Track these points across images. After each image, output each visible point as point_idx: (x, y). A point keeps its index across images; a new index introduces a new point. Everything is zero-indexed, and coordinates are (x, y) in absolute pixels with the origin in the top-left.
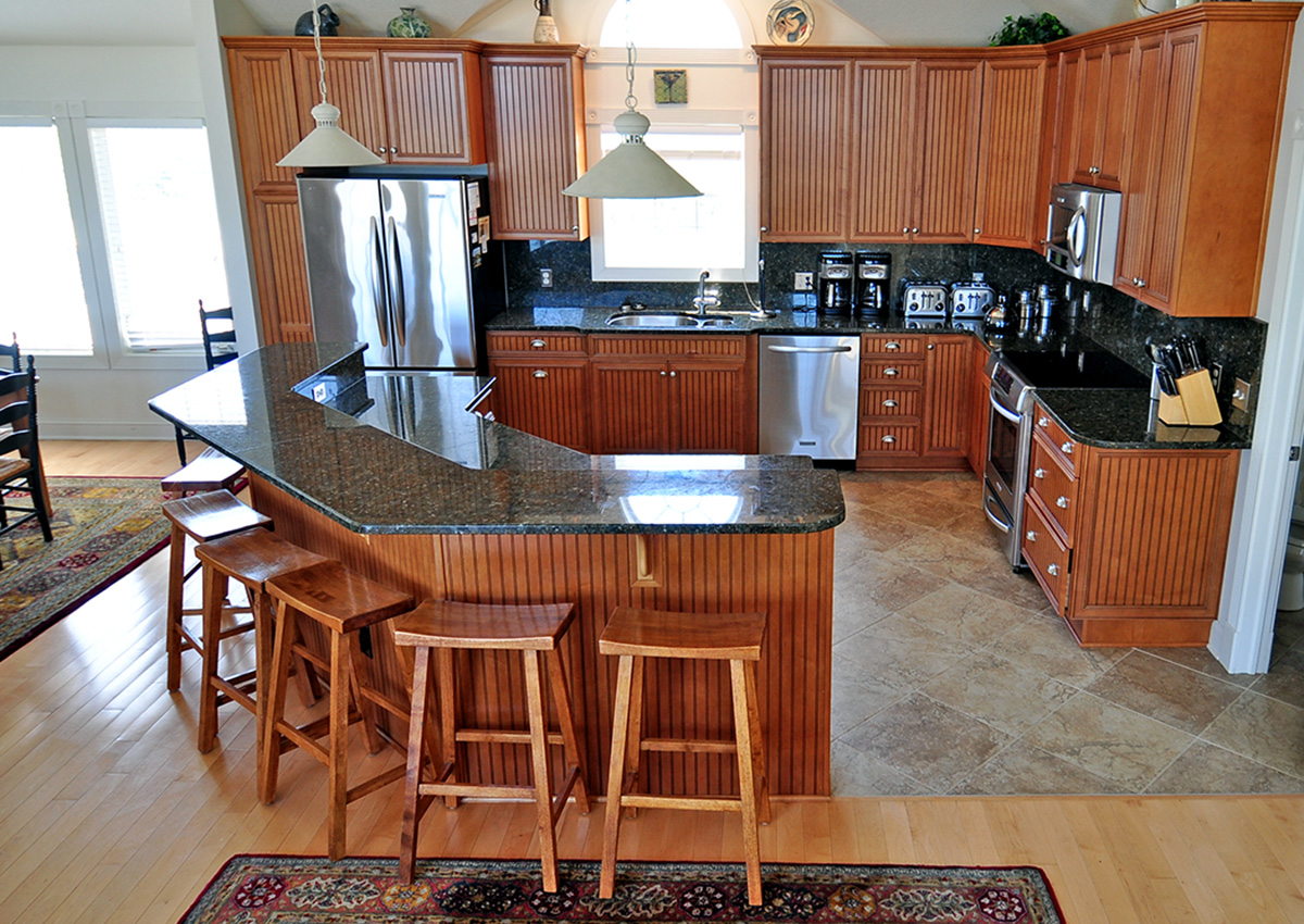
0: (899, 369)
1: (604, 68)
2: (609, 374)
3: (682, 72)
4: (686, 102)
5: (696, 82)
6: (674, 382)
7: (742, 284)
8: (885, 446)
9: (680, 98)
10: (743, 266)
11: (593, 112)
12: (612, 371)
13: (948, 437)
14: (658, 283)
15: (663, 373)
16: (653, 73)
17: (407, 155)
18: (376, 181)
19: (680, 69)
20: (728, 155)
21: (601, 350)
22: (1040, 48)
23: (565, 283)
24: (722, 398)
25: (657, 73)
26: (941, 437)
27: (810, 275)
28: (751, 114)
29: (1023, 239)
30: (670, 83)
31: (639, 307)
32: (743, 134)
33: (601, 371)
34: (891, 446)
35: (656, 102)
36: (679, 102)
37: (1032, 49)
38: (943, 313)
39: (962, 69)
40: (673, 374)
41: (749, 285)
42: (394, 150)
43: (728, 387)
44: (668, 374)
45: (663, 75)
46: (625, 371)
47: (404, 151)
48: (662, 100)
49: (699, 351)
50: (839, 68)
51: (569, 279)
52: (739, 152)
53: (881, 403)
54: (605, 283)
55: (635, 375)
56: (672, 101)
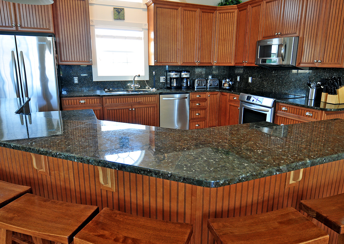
0: (200, 103)
1: (95, 6)
2: (111, 111)
3: (123, 9)
4: (124, 20)
5: (127, 12)
6: (134, 112)
7: (144, 81)
8: (196, 128)
9: (122, 18)
10: (144, 75)
11: (92, 21)
12: (112, 110)
13: (213, 123)
14: (116, 81)
15: (130, 109)
16: (113, 9)
17: (25, 28)
18: (14, 36)
19: (122, 8)
20: (139, 38)
21: (108, 102)
22: (235, 6)
23: (83, 82)
24: (150, 116)
25: (114, 8)
26: (212, 123)
27: (165, 77)
28: (146, 25)
29: (231, 63)
30: (119, 12)
31: (111, 89)
32: (143, 32)
33: (108, 110)
34: (198, 127)
35: (114, 19)
36: (122, 20)
37: (233, 6)
38: (206, 87)
39: (211, 13)
40: (134, 109)
41: (147, 81)
42: (19, 25)
43: (152, 112)
44: (132, 109)
45: (116, 9)
46: (117, 110)
47: (23, 26)
48: (116, 18)
49: (142, 101)
50: (177, 9)
51: (85, 80)
52: (142, 37)
53: (195, 114)
54: (98, 81)
55: (120, 110)
56: (119, 19)
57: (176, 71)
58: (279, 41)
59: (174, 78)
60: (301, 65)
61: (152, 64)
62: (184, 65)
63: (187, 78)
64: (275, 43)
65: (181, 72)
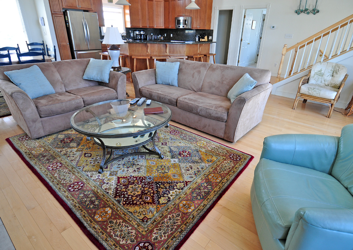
4: (113, 2)
29: (163, 27)
42: (80, 6)
48: (109, 2)
56: (111, 2)
57: (138, 31)
58: (183, 18)
59: (138, 34)
60: (193, 28)
61: (129, 26)
62: (143, 27)
63: (144, 35)
64: (181, 19)
65: (141, 31)
